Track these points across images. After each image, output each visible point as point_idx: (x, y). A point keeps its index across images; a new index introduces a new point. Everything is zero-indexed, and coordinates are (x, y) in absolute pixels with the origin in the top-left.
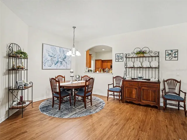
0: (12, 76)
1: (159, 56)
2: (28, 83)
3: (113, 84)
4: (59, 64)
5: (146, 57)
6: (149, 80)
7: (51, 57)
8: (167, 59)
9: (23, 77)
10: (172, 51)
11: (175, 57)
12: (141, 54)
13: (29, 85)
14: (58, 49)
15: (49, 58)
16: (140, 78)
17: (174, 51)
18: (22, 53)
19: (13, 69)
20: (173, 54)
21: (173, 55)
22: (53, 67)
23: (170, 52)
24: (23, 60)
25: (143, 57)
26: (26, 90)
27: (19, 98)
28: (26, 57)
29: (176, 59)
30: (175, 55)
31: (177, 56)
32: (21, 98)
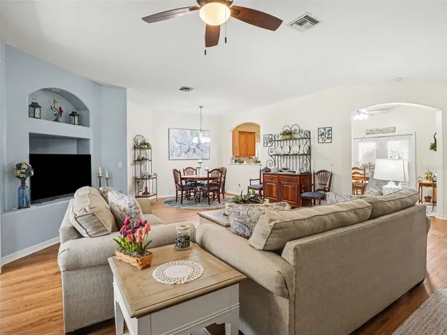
0: (138, 166)
1: (310, 138)
2: (153, 174)
3: (260, 179)
4: (191, 153)
5: (296, 139)
6: (295, 172)
7: (180, 143)
8: (320, 141)
9: (148, 168)
10: (325, 129)
11: (328, 138)
12: (289, 135)
13: (153, 177)
14: (188, 132)
15: (177, 145)
16: (284, 169)
17: (327, 129)
18: (145, 144)
19: (138, 160)
20: (326, 134)
21: (327, 136)
22: (183, 156)
23: (322, 130)
24: (147, 151)
25: (290, 139)
26: (151, 180)
27: (144, 189)
28: (149, 148)
29: (329, 141)
30: (329, 134)
31: (330, 136)
32: (146, 188)
